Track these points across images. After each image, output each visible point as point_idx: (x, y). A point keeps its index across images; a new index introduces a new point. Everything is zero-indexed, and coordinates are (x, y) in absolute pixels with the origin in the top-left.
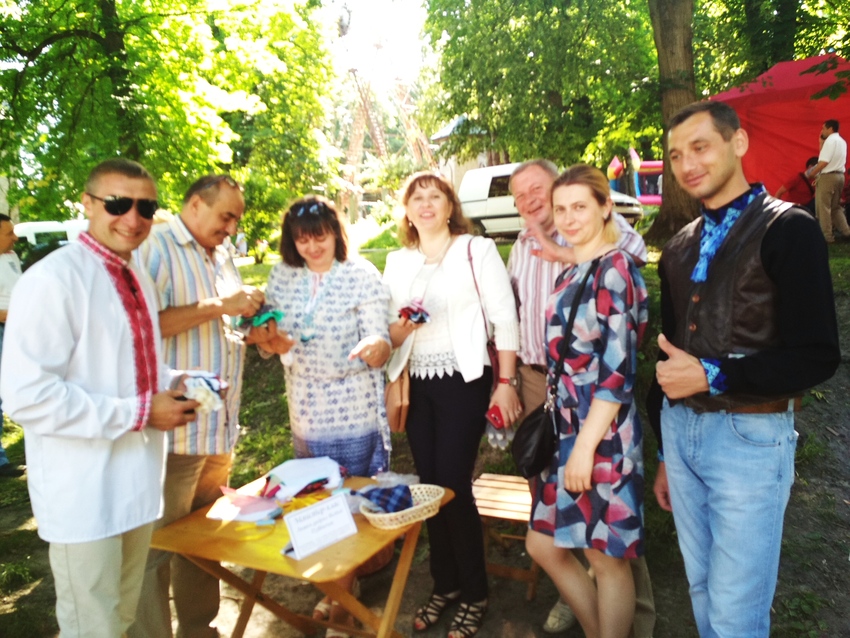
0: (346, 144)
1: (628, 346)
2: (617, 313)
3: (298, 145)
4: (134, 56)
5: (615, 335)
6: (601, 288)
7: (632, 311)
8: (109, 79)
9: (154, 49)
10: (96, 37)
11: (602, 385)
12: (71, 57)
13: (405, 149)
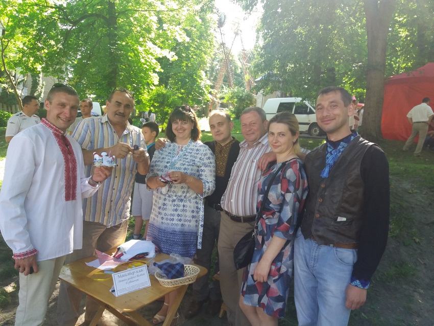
0: (215, 79)
1: (293, 210)
2: (290, 192)
3: (192, 77)
4: (121, 28)
5: (287, 204)
6: (284, 178)
7: (297, 192)
8: (108, 38)
9: (130, 26)
10: (104, 18)
11: (278, 228)
12: (93, 26)
13: (243, 84)
